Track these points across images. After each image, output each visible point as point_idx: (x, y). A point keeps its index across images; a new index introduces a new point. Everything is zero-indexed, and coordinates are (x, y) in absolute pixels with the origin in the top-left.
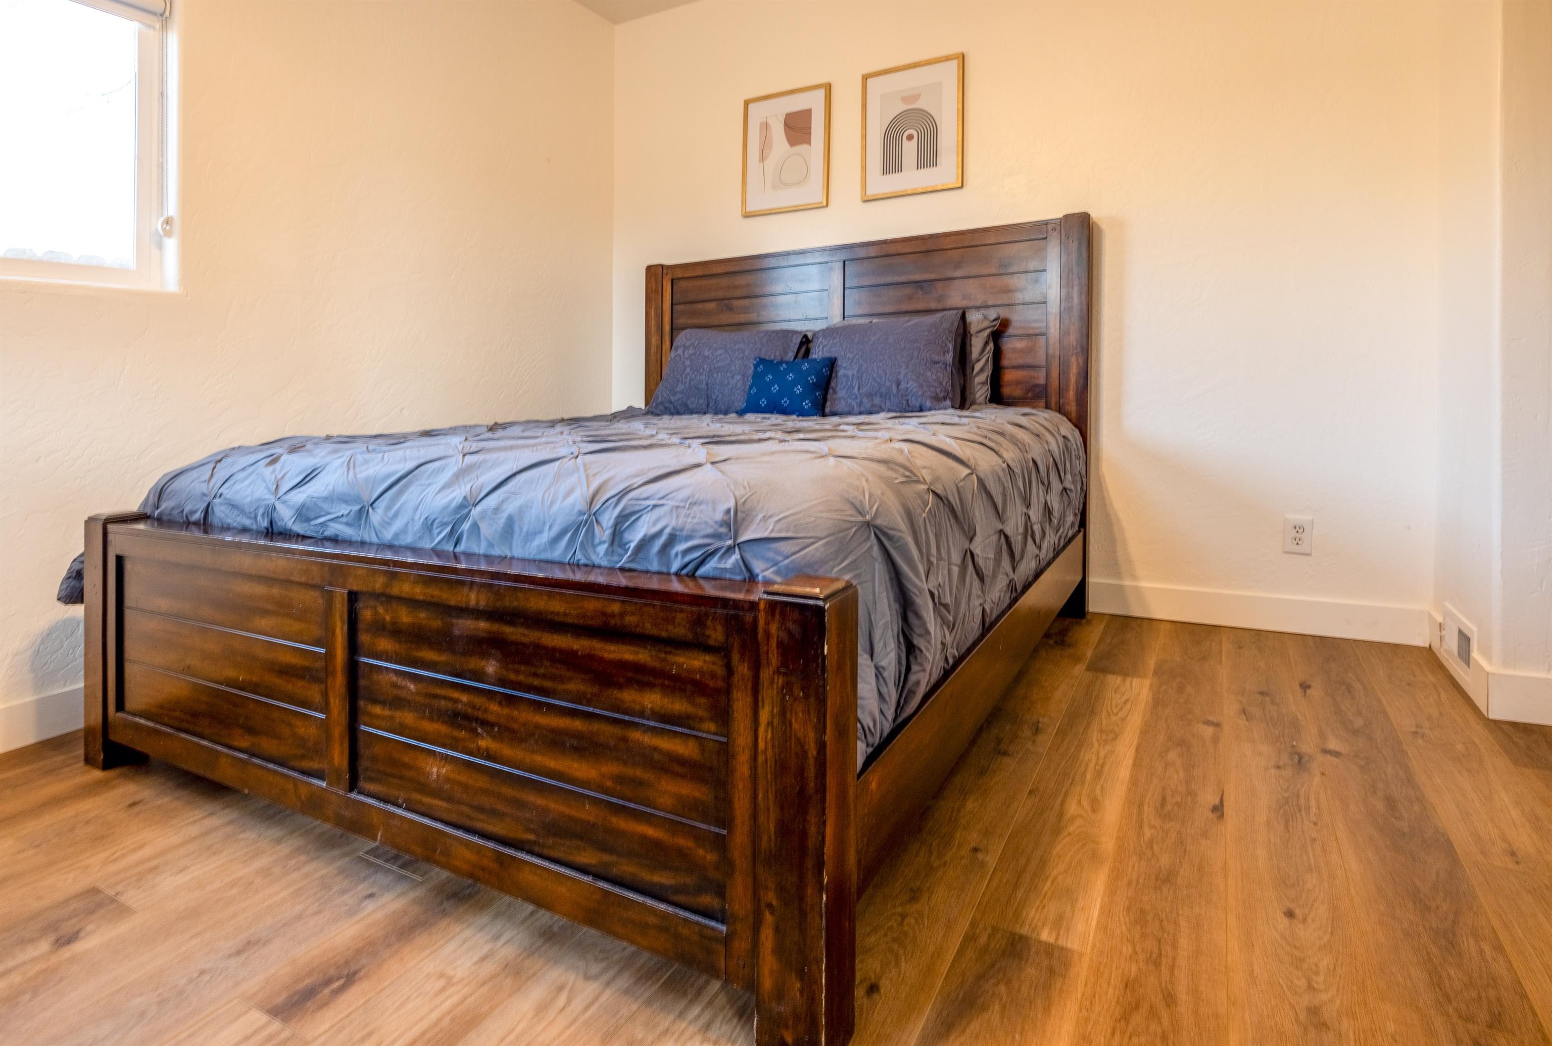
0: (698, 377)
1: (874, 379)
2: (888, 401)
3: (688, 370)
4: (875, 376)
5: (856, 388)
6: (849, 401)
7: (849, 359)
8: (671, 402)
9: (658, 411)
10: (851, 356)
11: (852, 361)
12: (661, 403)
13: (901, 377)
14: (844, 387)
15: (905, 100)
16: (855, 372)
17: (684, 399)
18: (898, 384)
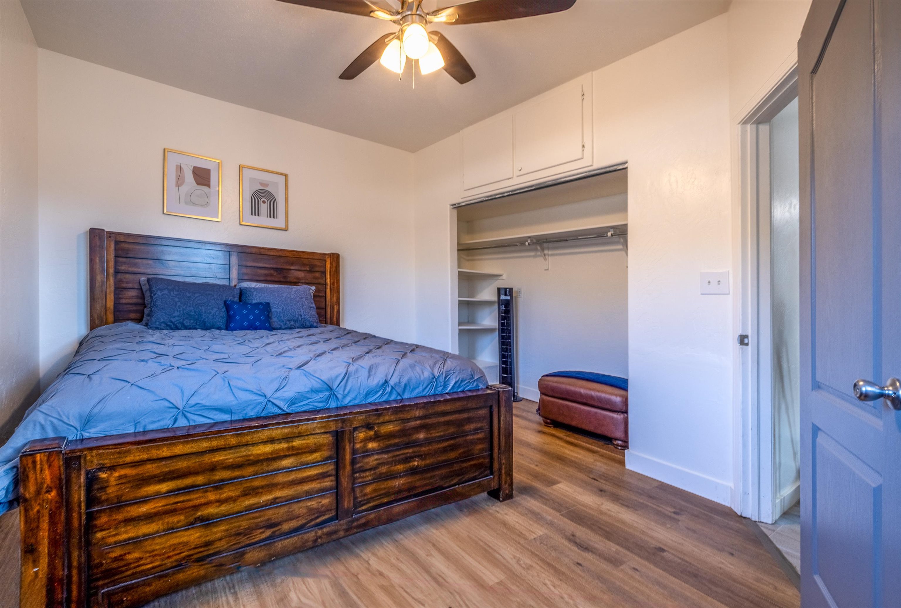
0: (188, 308)
1: (290, 314)
2: (297, 323)
3: (179, 304)
4: (291, 312)
5: (283, 317)
6: (279, 323)
7: (276, 304)
8: (171, 322)
9: (162, 327)
10: (277, 303)
11: (278, 305)
12: (163, 322)
13: (302, 313)
14: (276, 317)
15: (261, 184)
16: (281, 310)
17: (181, 320)
18: (301, 316)
